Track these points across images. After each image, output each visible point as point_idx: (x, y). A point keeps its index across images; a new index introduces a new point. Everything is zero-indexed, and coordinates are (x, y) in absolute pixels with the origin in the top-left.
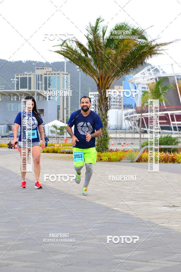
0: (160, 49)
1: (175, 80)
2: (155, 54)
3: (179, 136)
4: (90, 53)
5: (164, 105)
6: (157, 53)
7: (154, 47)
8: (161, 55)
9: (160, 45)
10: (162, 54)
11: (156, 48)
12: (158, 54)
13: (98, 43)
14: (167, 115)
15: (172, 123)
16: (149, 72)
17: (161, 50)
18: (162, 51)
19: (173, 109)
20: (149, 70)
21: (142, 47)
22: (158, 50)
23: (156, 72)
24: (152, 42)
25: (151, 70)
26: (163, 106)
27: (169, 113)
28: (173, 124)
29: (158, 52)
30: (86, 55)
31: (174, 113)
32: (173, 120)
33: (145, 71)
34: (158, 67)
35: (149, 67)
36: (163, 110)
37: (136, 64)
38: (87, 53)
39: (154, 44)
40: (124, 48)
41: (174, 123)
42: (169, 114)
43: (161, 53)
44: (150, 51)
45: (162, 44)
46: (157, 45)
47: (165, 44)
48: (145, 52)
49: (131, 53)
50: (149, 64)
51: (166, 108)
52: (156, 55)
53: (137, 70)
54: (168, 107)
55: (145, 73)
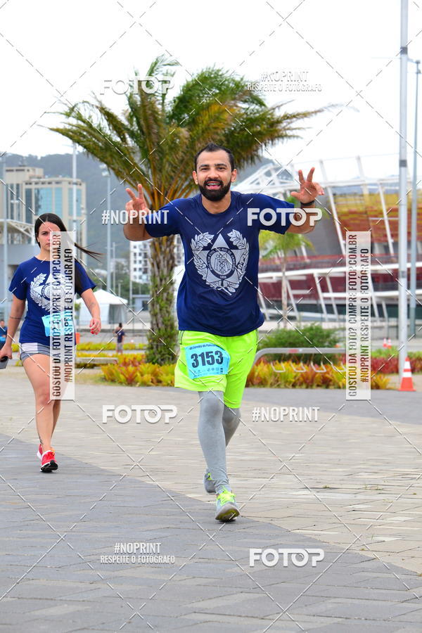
0: (293, 125)
1: (327, 197)
2: (282, 137)
3: (340, 325)
4: (132, 135)
5: (305, 254)
6: (286, 136)
7: (279, 122)
8: (295, 139)
9: (294, 116)
10: (297, 137)
11: (284, 124)
12: (290, 137)
13: (150, 112)
14: (311, 277)
15: (322, 295)
16: (270, 179)
17: (295, 129)
18: (297, 131)
19: (324, 265)
20: (268, 174)
21: (251, 122)
22: (288, 129)
23: (286, 179)
24: (274, 109)
25: (274, 175)
26: (303, 258)
27: (316, 272)
28: (325, 299)
29: (289, 133)
30: (124, 140)
31: (326, 274)
32: (325, 289)
33: (261, 177)
34: (289, 168)
35: (270, 167)
36: (302, 266)
37: (239, 161)
38: (124, 135)
39: (279, 114)
40: (211, 123)
41: (326, 295)
42: (316, 276)
43: (296, 134)
44: (271, 131)
45: (298, 114)
46: (287, 117)
47: (305, 115)
48: (259, 133)
49: (226, 135)
50: (269, 161)
51: (308, 261)
52: (285, 139)
53: (242, 173)
54: (314, 260)
55: (260, 180)
